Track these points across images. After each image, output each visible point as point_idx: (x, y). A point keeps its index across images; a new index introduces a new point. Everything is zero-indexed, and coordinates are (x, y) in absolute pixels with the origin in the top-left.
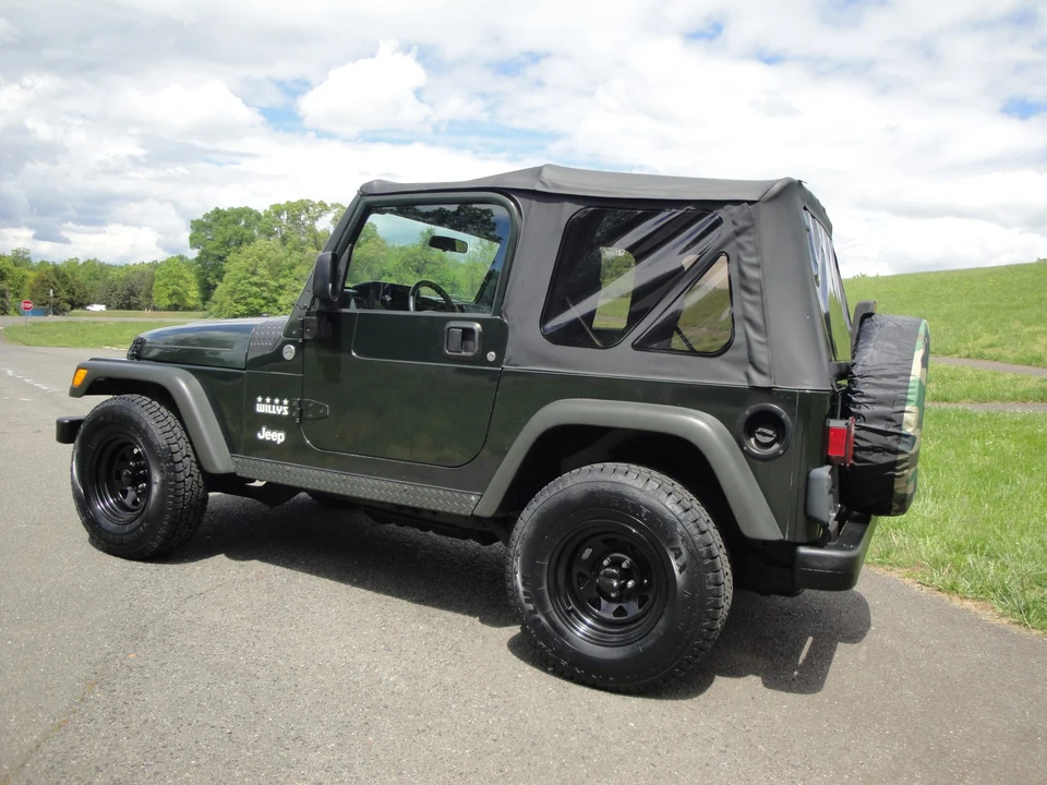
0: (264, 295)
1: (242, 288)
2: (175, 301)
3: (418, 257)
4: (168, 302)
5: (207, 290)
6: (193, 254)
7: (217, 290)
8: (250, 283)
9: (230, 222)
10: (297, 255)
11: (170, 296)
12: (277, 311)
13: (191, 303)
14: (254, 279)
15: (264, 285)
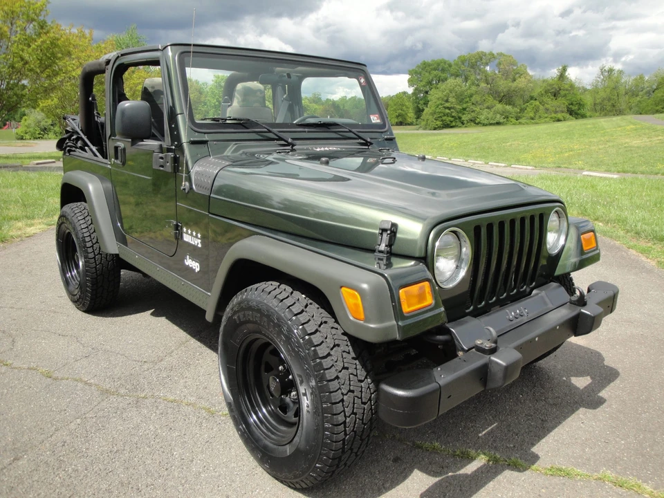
0: (453, 114)
1: (440, 110)
2: (400, 119)
3: (555, 86)
4: (396, 120)
5: (419, 112)
6: (410, 91)
7: (425, 112)
8: (444, 107)
9: (432, 69)
10: (474, 88)
11: (397, 117)
12: (461, 125)
13: (409, 120)
14: (447, 105)
15: (453, 108)
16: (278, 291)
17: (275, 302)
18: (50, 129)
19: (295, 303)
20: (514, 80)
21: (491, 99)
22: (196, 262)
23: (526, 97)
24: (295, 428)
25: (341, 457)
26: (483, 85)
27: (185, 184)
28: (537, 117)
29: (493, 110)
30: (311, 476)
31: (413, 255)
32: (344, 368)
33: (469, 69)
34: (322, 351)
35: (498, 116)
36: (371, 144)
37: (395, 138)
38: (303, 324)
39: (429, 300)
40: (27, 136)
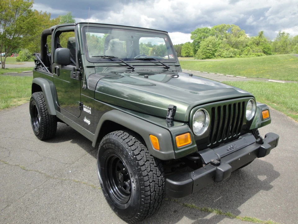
0: (211, 52)
1: (205, 51)
2: (187, 54)
3: (257, 40)
4: (185, 55)
5: (195, 51)
6: (192, 41)
7: (198, 51)
8: (207, 49)
9: (202, 32)
10: (220, 41)
11: (186, 53)
12: (214, 57)
13: (191, 55)
14: (208, 48)
15: (211, 50)
16: (123, 135)
17: (121, 140)
18: (31, 57)
19: (130, 141)
20: (239, 37)
21: (228, 46)
22: (89, 120)
23: (244, 45)
24: (129, 196)
25: (149, 210)
26: (225, 39)
27: (84, 86)
28: (249, 54)
29: (229, 51)
30: (136, 218)
31: (183, 121)
32: (151, 171)
33: (218, 32)
34: (141, 163)
35: (231, 53)
36: (169, 68)
37: (180, 65)
38: (133, 151)
39: (190, 141)
40: (21, 60)
